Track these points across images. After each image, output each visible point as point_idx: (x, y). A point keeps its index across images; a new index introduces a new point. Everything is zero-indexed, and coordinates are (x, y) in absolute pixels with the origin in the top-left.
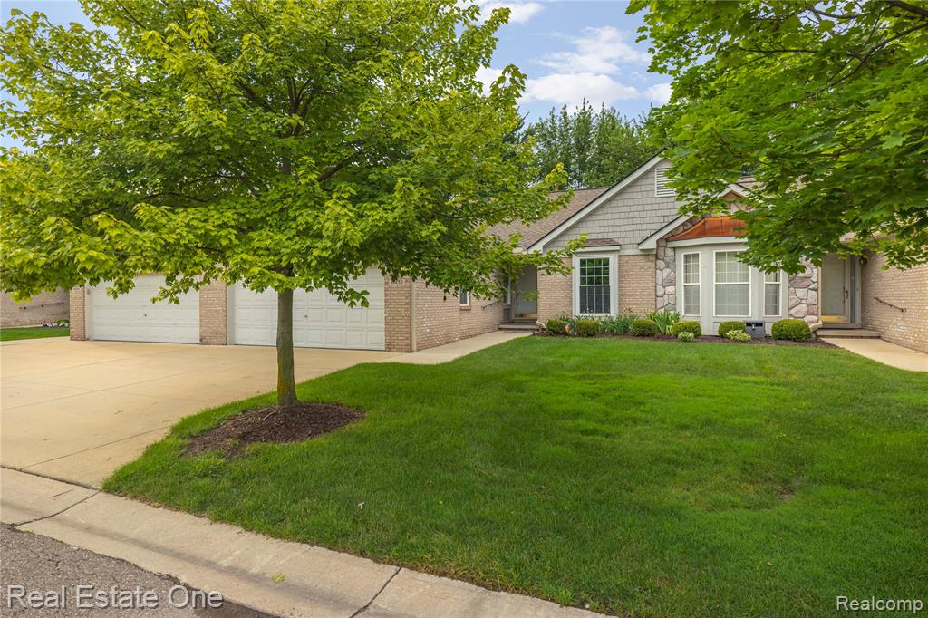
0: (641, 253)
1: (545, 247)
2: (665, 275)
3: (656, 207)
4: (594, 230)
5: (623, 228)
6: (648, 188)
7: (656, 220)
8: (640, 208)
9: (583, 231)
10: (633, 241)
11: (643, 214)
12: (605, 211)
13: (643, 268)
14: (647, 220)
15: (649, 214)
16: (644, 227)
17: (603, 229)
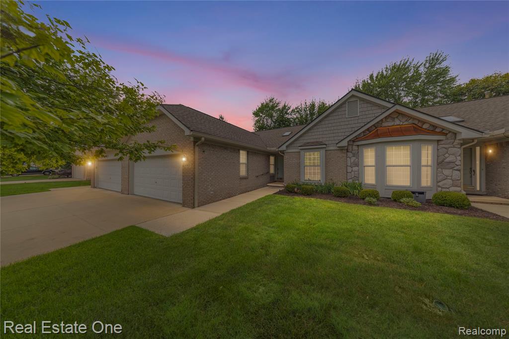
0: (338, 149)
2: (352, 161)
3: (347, 123)
4: (312, 137)
5: (328, 136)
6: (343, 113)
7: (347, 130)
8: (338, 124)
9: (306, 138)
10: (333, 142)
11: (339, 127)
12: (318, 127)
13: (339, 157)
14: (342, 131)
15: (343, 127)
16: (340, 134)
17: (317, 137)
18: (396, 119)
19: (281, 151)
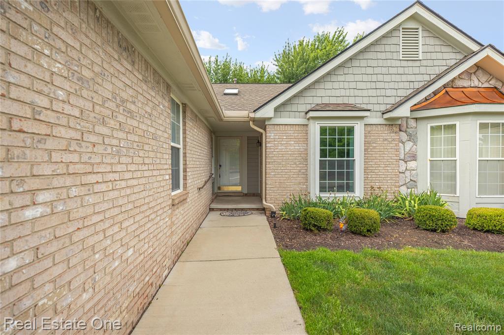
0: (384, 122)
1: (276, 110)
2: (407, 149)
3: (401, 71)
4: (334, 93)
5: (365, 93)
6: (393, 48)
7: (401, 85)
8: (384, 70)
9: (320, 93)
10: (377, 108)
11: (387, 78)
12: (346, 71)
13: (386, 140)
14: (392, 85)
15: (394, 78)
16: (389, 93)
17: (343, 92)
18: (473, 75)
19: (254, 120)
